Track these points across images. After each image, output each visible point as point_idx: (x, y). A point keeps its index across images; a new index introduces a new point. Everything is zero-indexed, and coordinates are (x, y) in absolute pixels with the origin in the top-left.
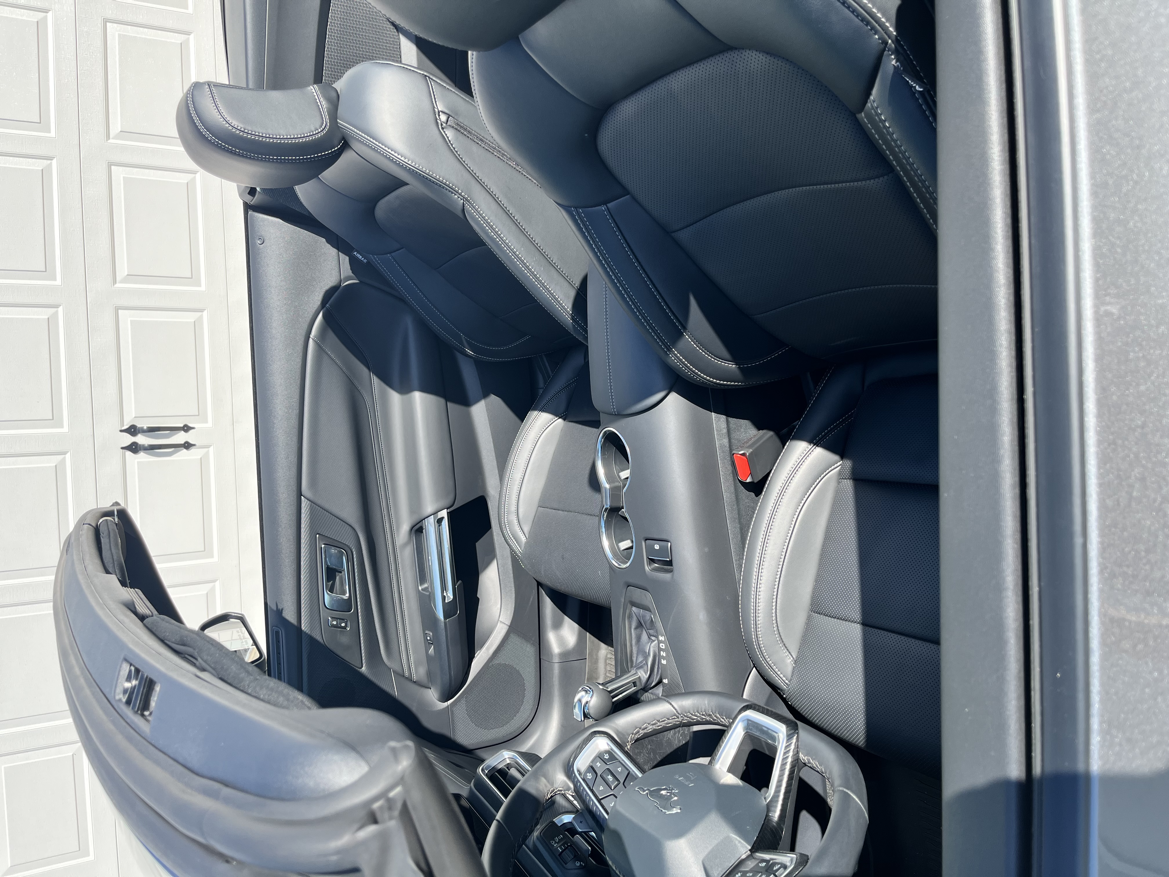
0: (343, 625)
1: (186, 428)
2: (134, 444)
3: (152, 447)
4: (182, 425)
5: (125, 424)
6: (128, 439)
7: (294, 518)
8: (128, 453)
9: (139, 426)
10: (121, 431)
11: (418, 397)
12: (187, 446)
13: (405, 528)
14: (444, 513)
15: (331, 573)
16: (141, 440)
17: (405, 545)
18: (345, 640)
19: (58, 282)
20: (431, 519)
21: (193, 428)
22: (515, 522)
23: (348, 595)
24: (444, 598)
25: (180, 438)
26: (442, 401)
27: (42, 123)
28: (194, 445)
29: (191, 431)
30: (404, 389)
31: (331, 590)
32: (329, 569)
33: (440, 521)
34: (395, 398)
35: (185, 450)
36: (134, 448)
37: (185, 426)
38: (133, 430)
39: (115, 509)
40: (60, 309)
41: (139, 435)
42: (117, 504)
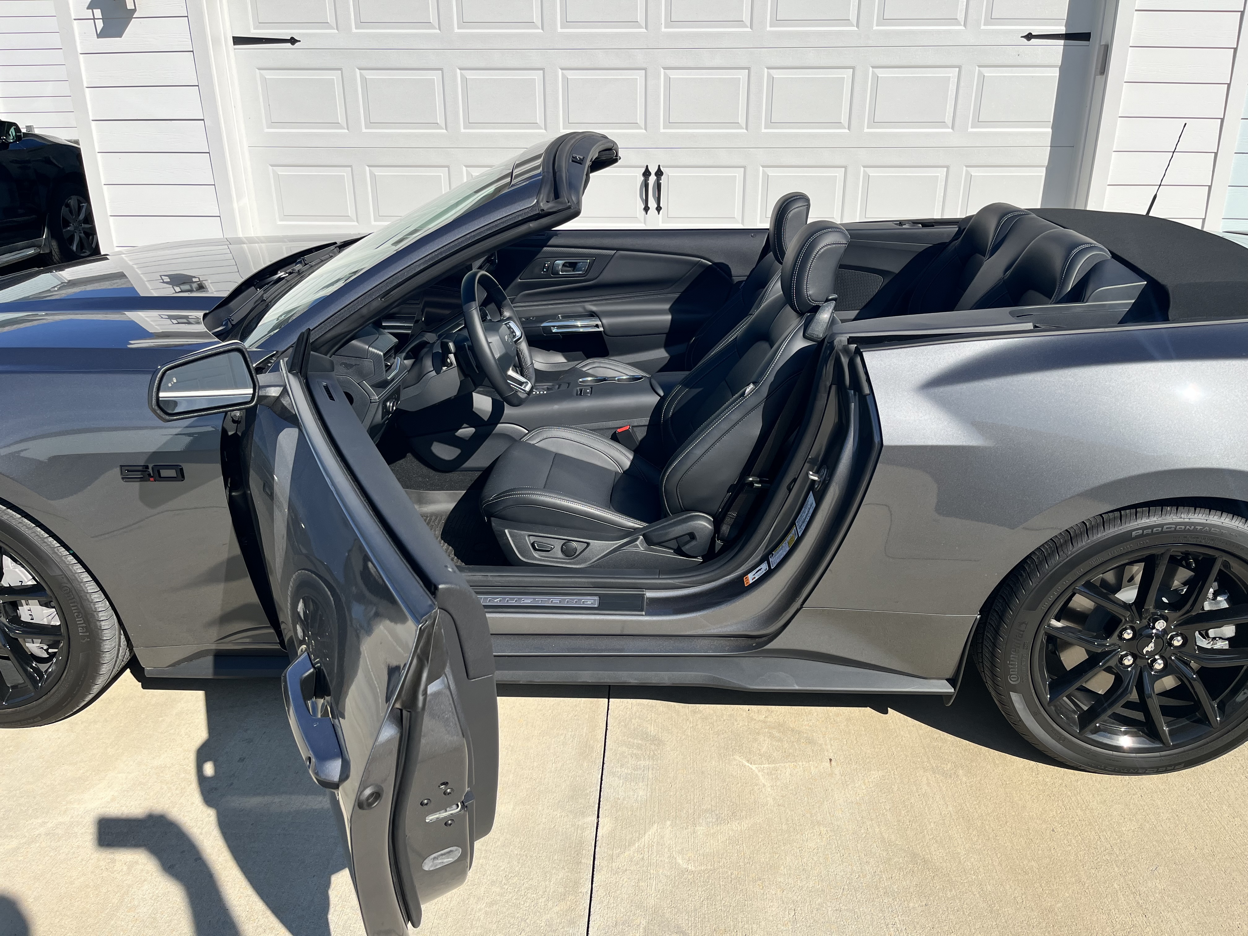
0: (545, 270)
1: (659, 209)
2: (650, 174)
3: (646, 185)
4: (661, 206)
5: (664, 169)
6: (653, 170)
7: (605, 246)
8: (643, 170)
9: (662, 177)
10: (659, 166)
11: (669, 317)
12: (646, 209)
13: (594, 308)
14: (601, 329)
15: (573, 266)
16: (652, 179)
17: (584, 308)
18: (537, 270)
19: (764, 130)
20: (599, 323)
21: (659, 214)
22: (594, 366)
23: (561, 273)
24: (554, 327)
25: (652, 204)
26: (667, 331)
27: (873, 123)
28: (647, 214)
29: (657, 212)
30: (672, 310)
31: (564, 265)
32: (576, 263)
33: (597, 326)
34: (667, 306)
35: (643, 207)
36: (647, 174)
37: (661, 208)
38: (659, 173)
39: (618, 158)
40: (745, 131)
41: (655, 178)
42: (620, 158)
